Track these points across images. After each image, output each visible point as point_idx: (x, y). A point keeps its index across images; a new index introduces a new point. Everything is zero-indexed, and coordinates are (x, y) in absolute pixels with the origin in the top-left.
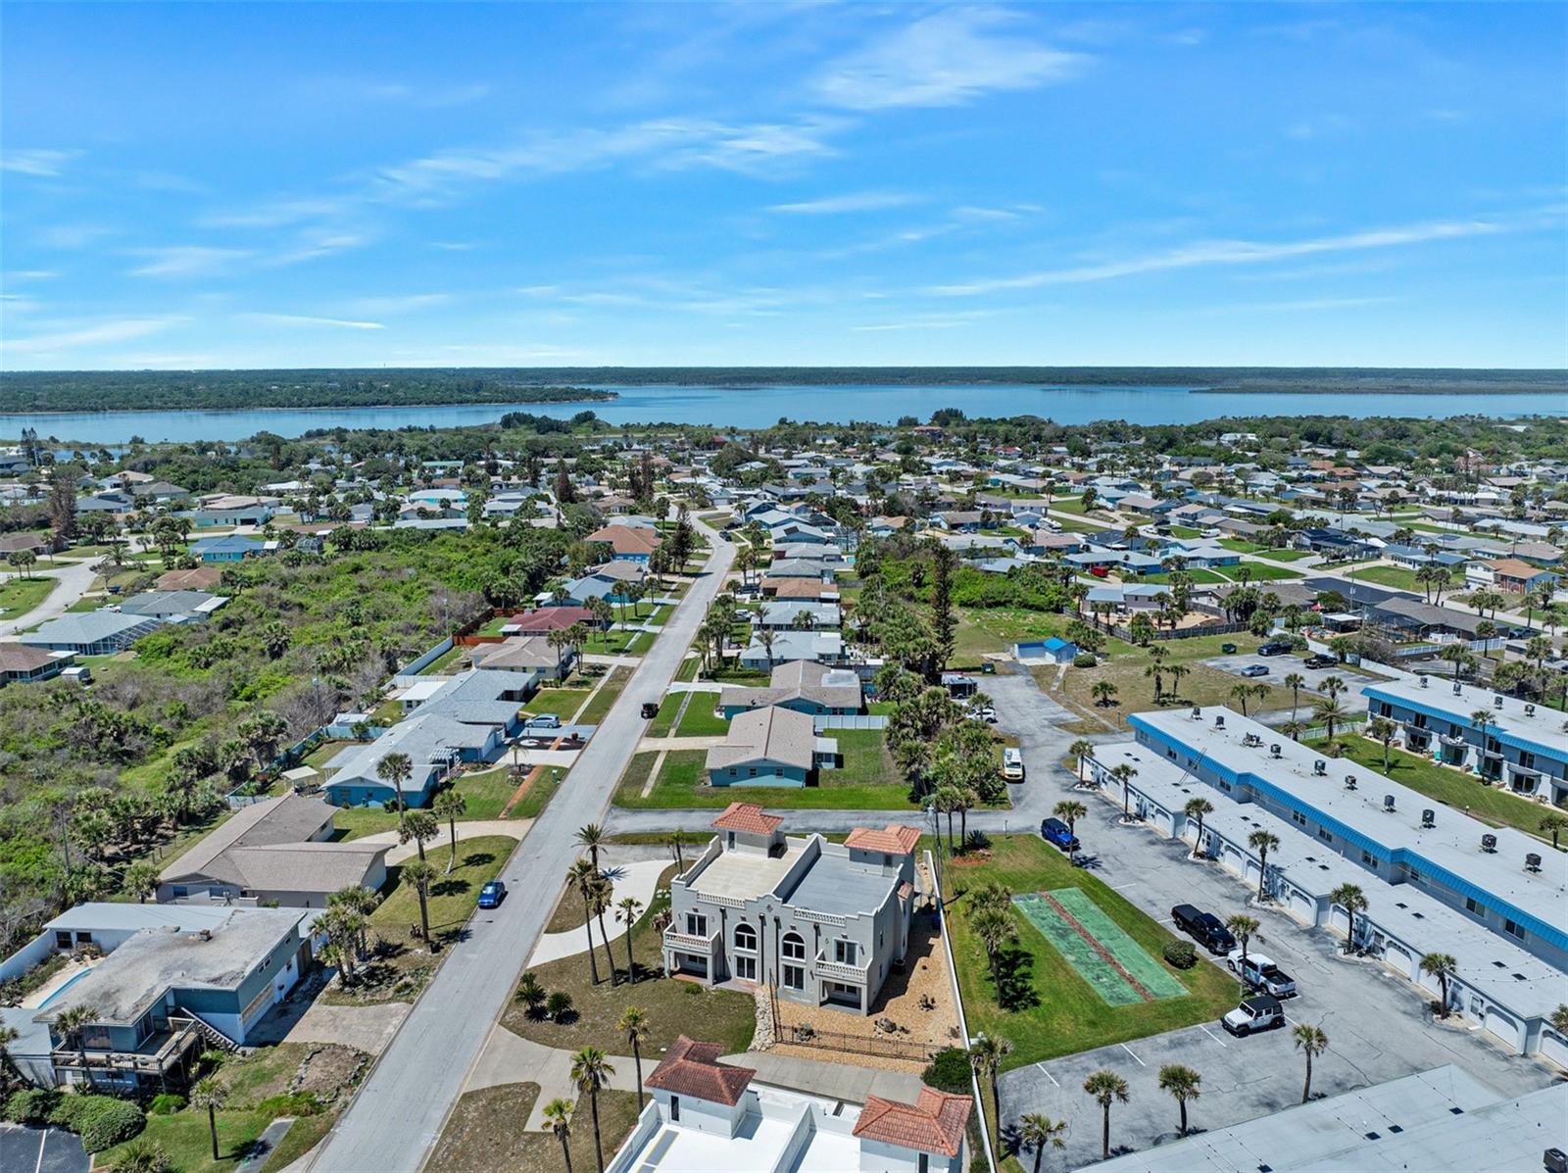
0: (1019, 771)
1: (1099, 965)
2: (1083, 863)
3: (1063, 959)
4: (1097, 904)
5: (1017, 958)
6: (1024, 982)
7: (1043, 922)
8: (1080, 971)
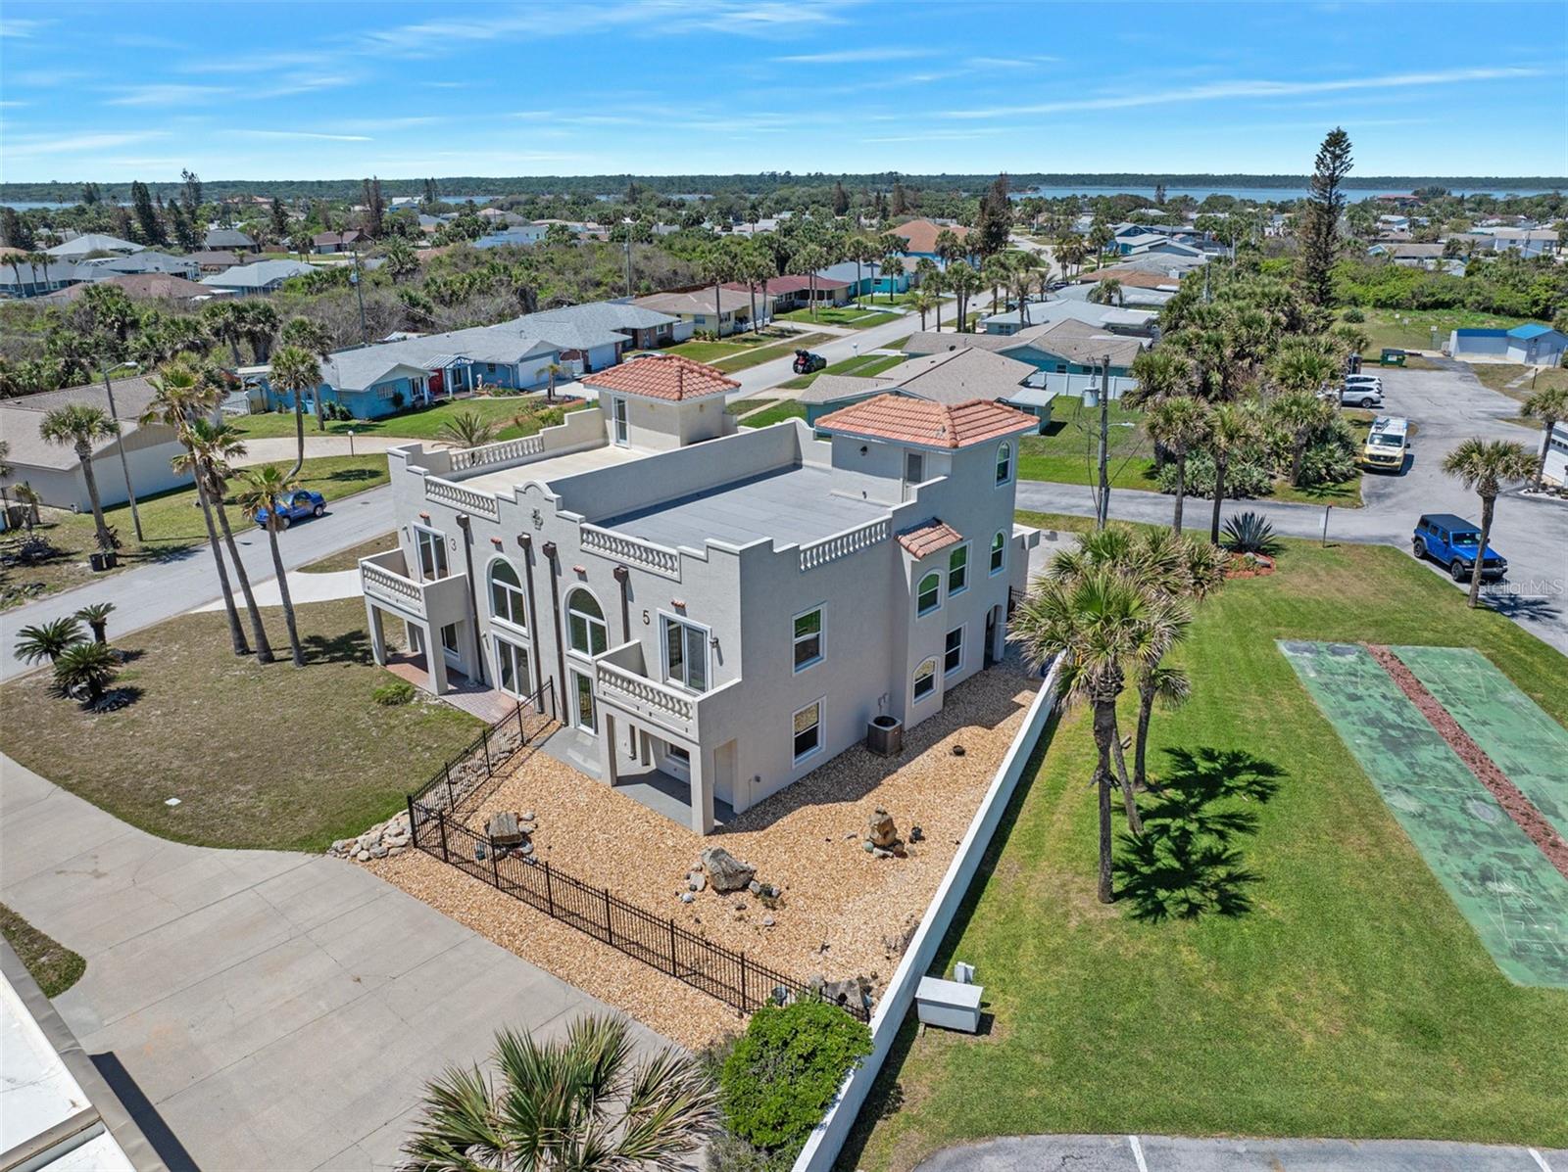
0: (1397, 452)
1: (1497, 839)
2: (1513, 606)
3: (1377, 801)
4: (1526, 689)
5: (1232, 771)
6: (1222, 835)
7: (1350, 706)
8: (1428, 847)
